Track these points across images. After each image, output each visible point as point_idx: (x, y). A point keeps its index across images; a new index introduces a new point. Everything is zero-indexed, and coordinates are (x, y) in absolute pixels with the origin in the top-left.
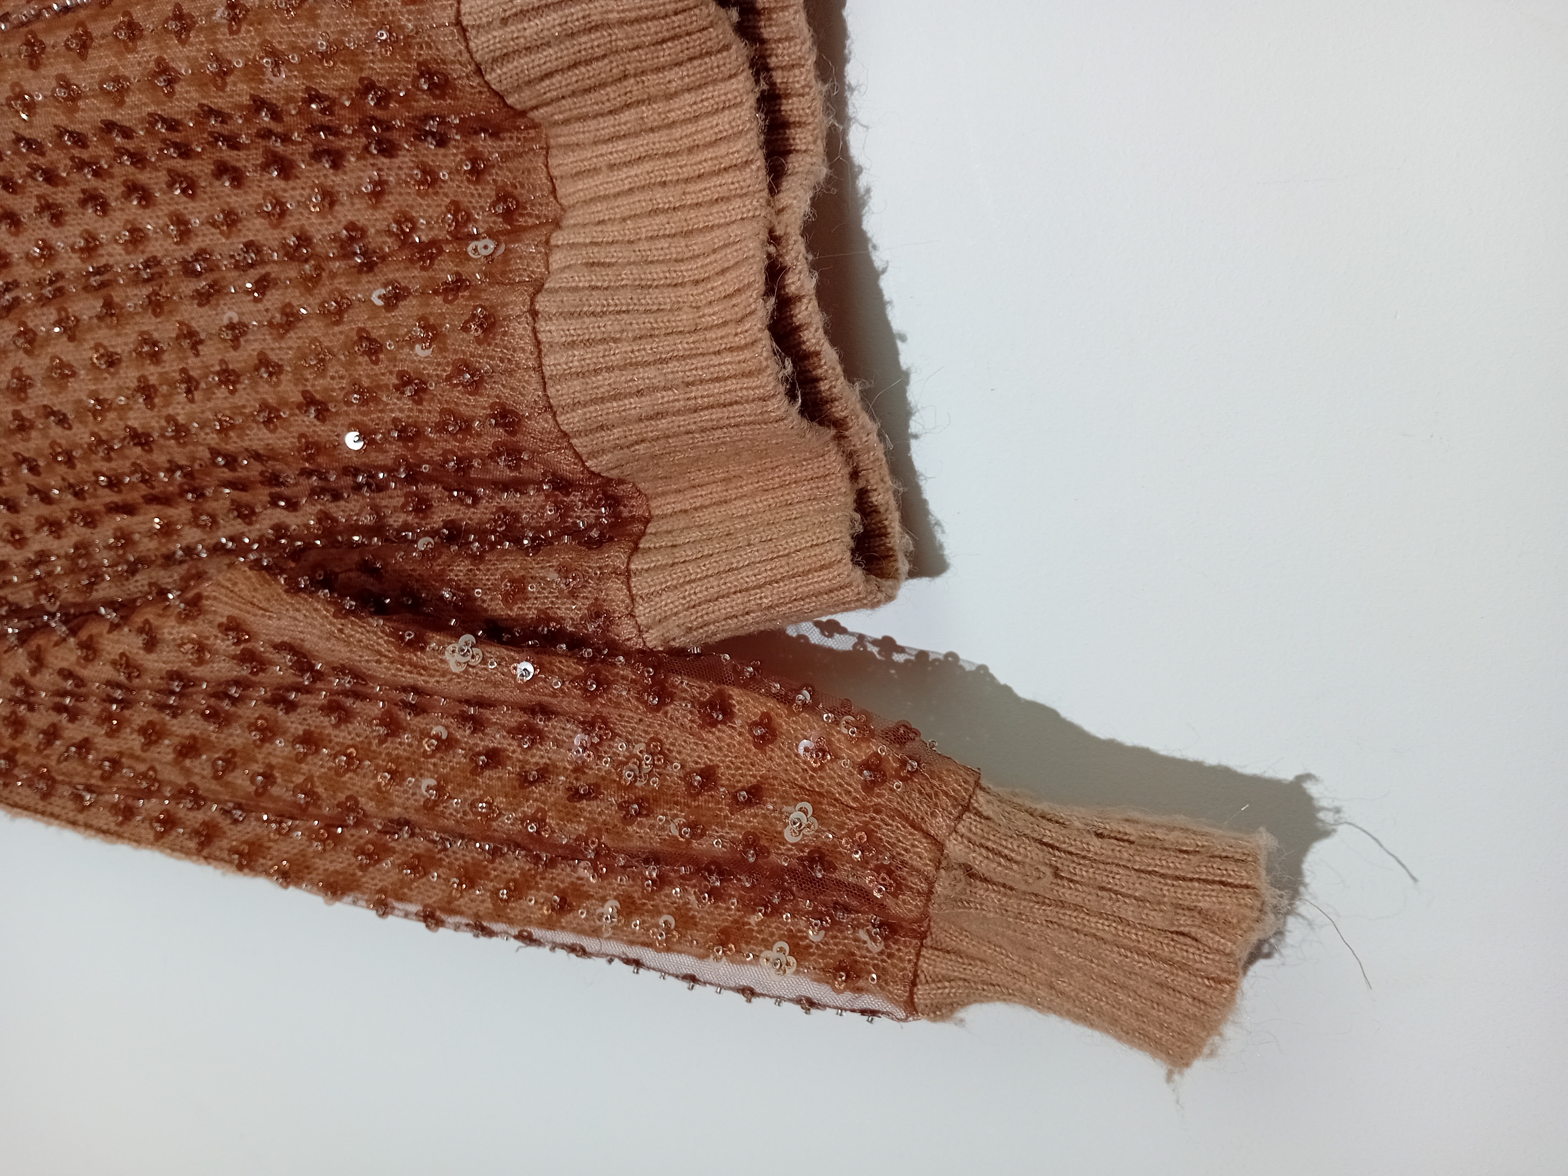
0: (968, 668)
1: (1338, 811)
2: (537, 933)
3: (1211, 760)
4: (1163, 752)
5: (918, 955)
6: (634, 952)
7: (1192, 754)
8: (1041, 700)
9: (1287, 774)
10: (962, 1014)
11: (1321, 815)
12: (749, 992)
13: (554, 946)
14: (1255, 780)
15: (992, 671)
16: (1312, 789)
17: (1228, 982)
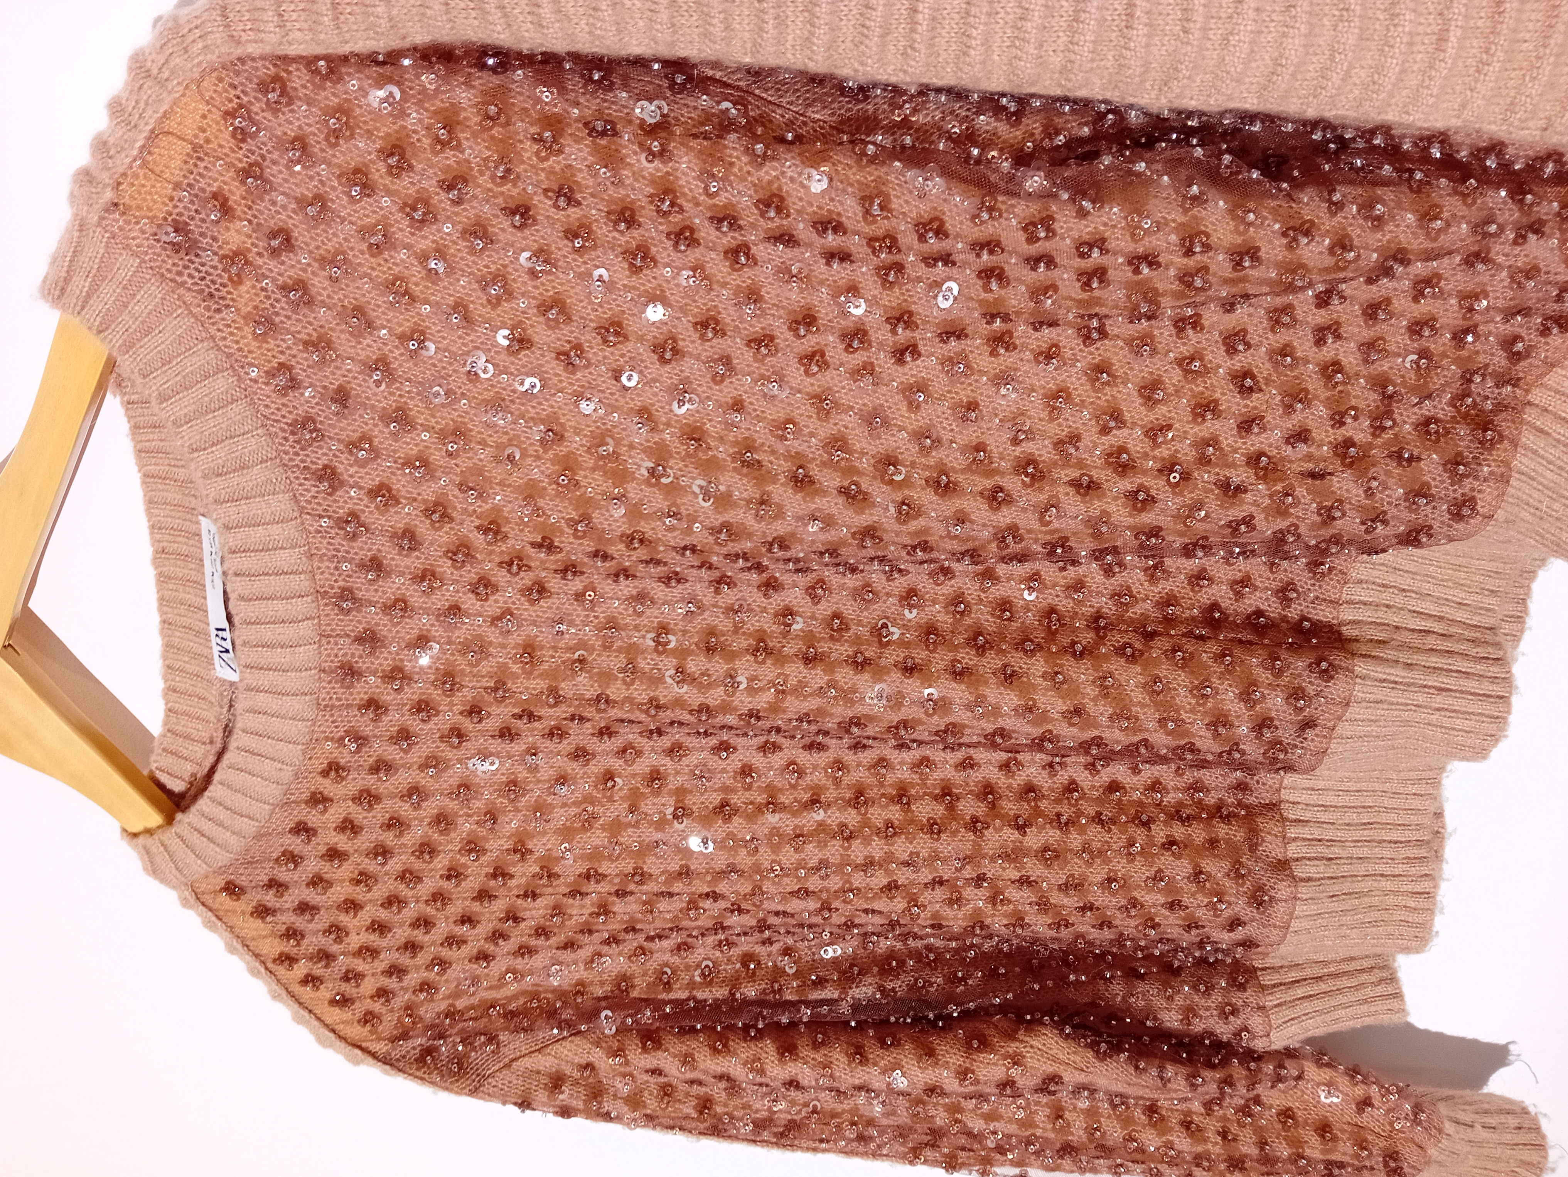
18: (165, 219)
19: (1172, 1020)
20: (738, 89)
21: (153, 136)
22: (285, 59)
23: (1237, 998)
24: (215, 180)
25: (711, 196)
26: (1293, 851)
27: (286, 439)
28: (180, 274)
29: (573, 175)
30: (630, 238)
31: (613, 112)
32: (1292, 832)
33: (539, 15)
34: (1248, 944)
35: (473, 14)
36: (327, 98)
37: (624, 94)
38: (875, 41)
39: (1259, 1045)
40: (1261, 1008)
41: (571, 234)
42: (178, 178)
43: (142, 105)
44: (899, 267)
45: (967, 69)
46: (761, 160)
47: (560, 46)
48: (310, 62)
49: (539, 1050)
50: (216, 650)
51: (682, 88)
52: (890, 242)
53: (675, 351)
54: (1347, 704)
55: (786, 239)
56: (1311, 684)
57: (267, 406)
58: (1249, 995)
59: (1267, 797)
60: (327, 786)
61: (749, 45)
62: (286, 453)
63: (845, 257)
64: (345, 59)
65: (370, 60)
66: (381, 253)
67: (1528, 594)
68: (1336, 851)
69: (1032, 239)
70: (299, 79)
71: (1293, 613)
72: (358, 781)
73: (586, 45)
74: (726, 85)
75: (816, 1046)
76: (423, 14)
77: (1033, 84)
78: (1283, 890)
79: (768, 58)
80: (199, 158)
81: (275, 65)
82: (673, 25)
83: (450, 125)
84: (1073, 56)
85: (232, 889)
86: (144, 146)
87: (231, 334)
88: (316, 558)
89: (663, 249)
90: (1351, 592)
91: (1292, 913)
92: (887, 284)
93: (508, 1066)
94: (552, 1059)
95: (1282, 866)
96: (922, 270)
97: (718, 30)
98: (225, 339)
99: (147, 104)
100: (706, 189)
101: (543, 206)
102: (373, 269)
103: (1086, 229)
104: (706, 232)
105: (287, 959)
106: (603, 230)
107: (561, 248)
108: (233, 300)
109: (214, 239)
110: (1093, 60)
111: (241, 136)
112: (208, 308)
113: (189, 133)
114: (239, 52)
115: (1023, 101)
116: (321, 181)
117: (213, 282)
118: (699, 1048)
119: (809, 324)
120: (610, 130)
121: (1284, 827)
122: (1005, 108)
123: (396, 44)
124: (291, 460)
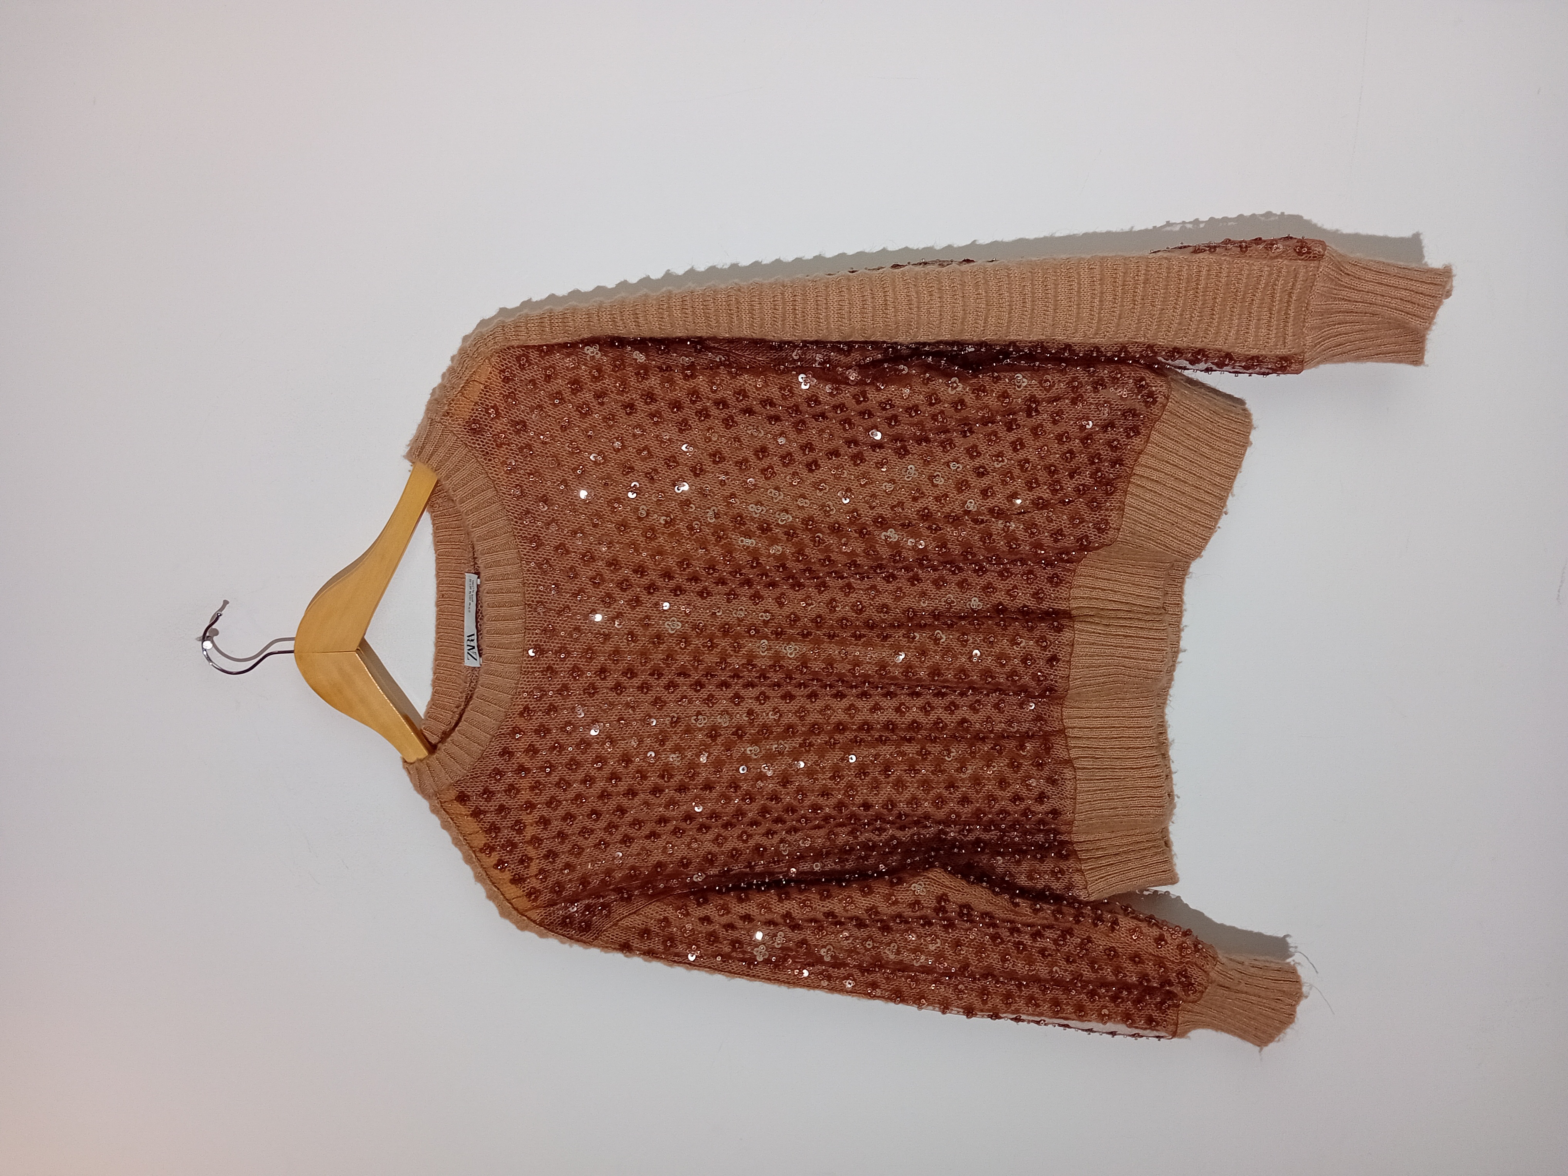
0: (1173, 897)
1: (1296, 947)
2: (1023, 1017)
3: (1256, 930)
4: (1240, 928)
5: (1178, 1014)
6: (1066, 1022)
7: (1249, 929)
8: (1198, 909)
9: (1281, 935)
10: (1189, 1034)
11: (1290, 949)
12: (1113, 1034)
13: (1029, 1022)
14: (1270, 937)
15: (1182, 898)
16: (1289, 940)
17: (1292, 1015)
18: (469, 419)
19: (1023, 880)
20: (726, 350)
21: (467, 382)
22: (528, 347)
23: (1063, 865)
24: (493, 401)
25: (714, 392)
26: (1074, 753)
27: (516, 522)
28: (474, 443)
29: (653, 390)
30: (679, 416)
31: (670, 362)
32: (1072, 743)
33: (638, 322)
34: (1055, 812)
35: (610, 323)
36: (544, 363)
37: (675, 355)
38: (779, 324)
39: (1083, 896)
40: (1080, 871)
41: (652, 415)
42: (477, 399)
43: (464, 369)
44: (803, 422)
45: (821, 332)
46: (734, 376)
47: (647, 334)
48: (539, 348)
49: (635, 913)
50: (466, 648)
51: (700, 351)
52: (796, 409)
53: (701, 470)
54: (1073, 645)
55: (749, 411)
56: (1051, 636)
57: (509, 506)
58: (1071, 863)
59: (1057, 726)
60: (521, 723)
61: (727, 329)
62: (516, 529)
63: (777, 419)
64: (553, 346)
65: (564, 346)
66: (566, 430)
67: (1182, 591)
68: (1099, 753)
69: (859, 402)
70: (534, 355)
71: (1045, 606)
72: (539, 719)
73: (658, 334)
74: (720, 349)
75: (801, 891)
76: (590, 325)
77: (851, 336)
78: (1068, 773)
79: (736, 334)
80: (487, 391)
81: (523, 350)
82: (694, 323)
83: (599, 370)
84: (865, 323)
85: (462, 798)
86: (463, 387)
87: (495, 471)
88: (527, 585)
89: (693, 421)
90: (1075, 592)
91: (1075, 789)
92: (799, 432)
93: (616, 924)
94: (642, 918)
95: (1069, 762)
96: (814, 423)
97: (713, 324)
98: (492, 473)
99: (466, 368)
100: (711, 389)
101: (640, 404)
102: (562, 438)
103: (882, 397)
104: (714, 411)
105: (489, 849)
106: (667, 414)
107: (647, 423)
108: (497, 455)
109: (491, 427)
110: (873, 324)
111: (506, 380)
112: (485, 459)
113: (483, 380)
114: (508, 345)
115: (850, 344)
116: (540, 399)
117: (489, 447)
118: (731, 900)
119: (764, 452)
120: (669, 368)
121: (1066, 740)
122: (842, 349)
123: (576, 338)
124: (518, 533)
